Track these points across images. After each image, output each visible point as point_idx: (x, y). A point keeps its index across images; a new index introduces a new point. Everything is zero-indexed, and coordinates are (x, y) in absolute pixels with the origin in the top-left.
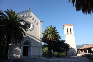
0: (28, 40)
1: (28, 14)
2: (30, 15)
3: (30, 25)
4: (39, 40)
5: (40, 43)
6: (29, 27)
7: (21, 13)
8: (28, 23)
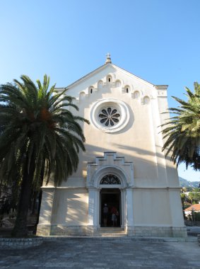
0: (113, 164)
1: (104, 80)
2: (113, 80)
3: (117, 113)
4: (158, 155)
5: (167, 167)
6: (117, 121)
7: (80, 81)
8: (109, 109)
